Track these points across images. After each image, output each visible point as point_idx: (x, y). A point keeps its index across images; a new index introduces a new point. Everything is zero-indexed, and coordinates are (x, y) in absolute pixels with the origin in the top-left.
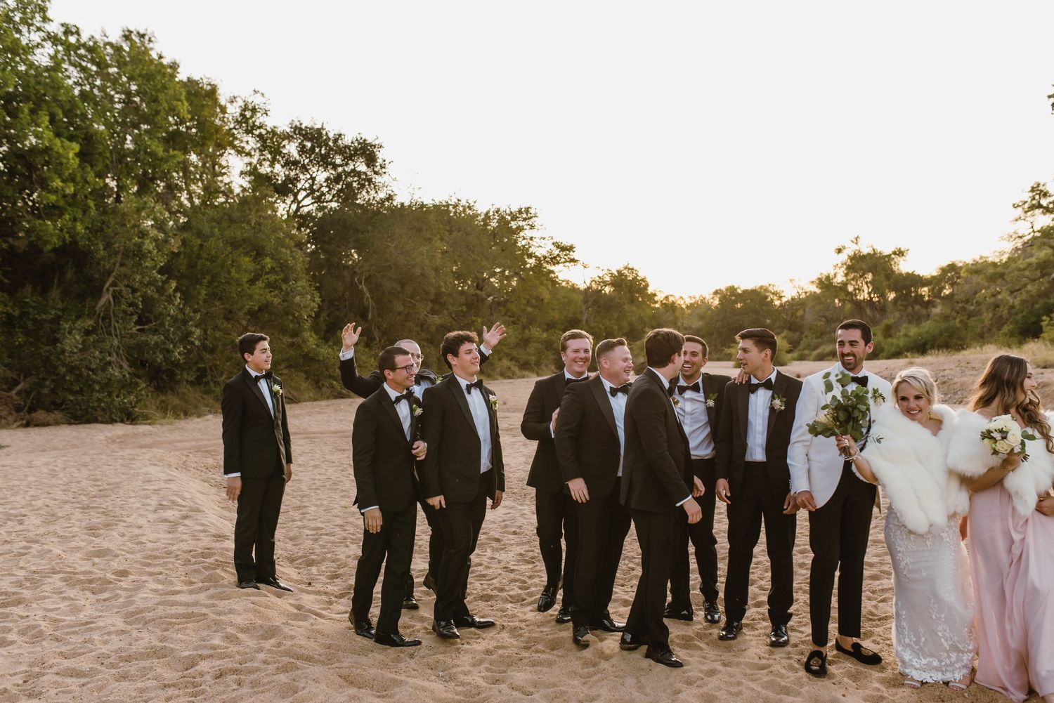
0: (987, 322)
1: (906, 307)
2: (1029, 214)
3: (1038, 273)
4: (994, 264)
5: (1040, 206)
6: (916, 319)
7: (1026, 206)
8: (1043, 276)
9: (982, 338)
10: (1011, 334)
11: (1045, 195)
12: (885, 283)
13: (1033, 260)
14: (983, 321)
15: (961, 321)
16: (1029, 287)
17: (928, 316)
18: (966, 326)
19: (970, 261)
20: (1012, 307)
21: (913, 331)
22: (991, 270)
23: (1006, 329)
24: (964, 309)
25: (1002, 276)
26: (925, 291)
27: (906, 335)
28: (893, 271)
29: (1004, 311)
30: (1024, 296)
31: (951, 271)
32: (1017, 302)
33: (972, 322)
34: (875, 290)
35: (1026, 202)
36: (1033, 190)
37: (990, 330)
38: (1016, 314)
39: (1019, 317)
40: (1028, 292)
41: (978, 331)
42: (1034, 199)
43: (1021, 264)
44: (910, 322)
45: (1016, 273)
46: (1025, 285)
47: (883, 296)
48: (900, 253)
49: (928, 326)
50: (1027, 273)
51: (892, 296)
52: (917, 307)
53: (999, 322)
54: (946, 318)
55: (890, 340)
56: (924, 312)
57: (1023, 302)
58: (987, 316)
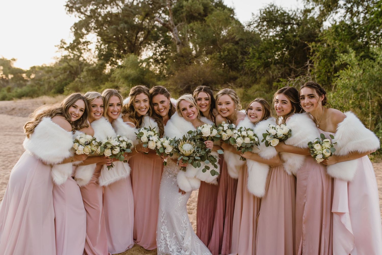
0: (46, 88)
1: (17, 81)
2: (60, 50)
3: (63, 72)
4: (48, 67)
5: (63, 47)
6: (20, 86)
7: (59, 47)
8: (65, 72)
9: (45, 93)
10: (55, 93)
11: (65, 43)
12: (8, 71)
13: (61, 67)
14: (45, 88)
15: (38, 88)
16: (61, 76)
17: (25, 85)
18: (39, 90)
19: (40, 65)
20: (55, 83)
21: (19, 90)
22: (47, 69)
23: (53, 91)
24: (39, 83)
25: (51, 71)
26: (24, 75)
27: (16, 92)
28: (11, 66)
29: (52, 84)
30: (58, 79)
31: (33, 68)
32: (56, 81)
33: (41, 88)
34: (4, 74)
35: (58, 45)
36: (61, 41)
37: (47, 91)
38: (56, 85)
39: (57, 87)
40: (60, 78)
41: (43, 91)
42: (61, 44)
43: (58, 67)
44: (18, 87)
45: (56, 71)
46: (59, 75)
47: (7, 76)
48: (14, 60)
49: (25, 89)
50: (59, 71)
51: (10, 76)
52: (21, 82)
53: (50, 88)
54: (32, 86)
55: (10, 93)
56: (24, 83)
57: (59, 82)
58: (46, 86)
